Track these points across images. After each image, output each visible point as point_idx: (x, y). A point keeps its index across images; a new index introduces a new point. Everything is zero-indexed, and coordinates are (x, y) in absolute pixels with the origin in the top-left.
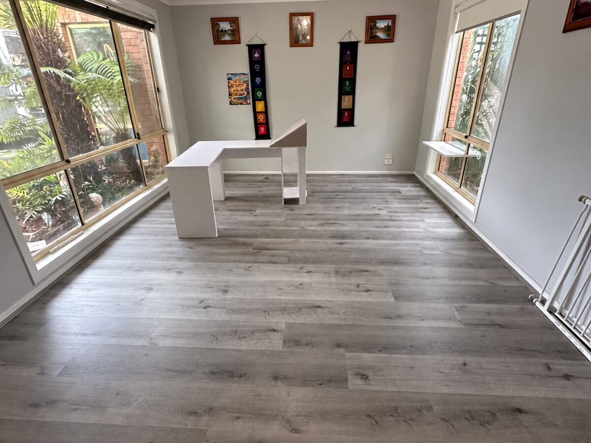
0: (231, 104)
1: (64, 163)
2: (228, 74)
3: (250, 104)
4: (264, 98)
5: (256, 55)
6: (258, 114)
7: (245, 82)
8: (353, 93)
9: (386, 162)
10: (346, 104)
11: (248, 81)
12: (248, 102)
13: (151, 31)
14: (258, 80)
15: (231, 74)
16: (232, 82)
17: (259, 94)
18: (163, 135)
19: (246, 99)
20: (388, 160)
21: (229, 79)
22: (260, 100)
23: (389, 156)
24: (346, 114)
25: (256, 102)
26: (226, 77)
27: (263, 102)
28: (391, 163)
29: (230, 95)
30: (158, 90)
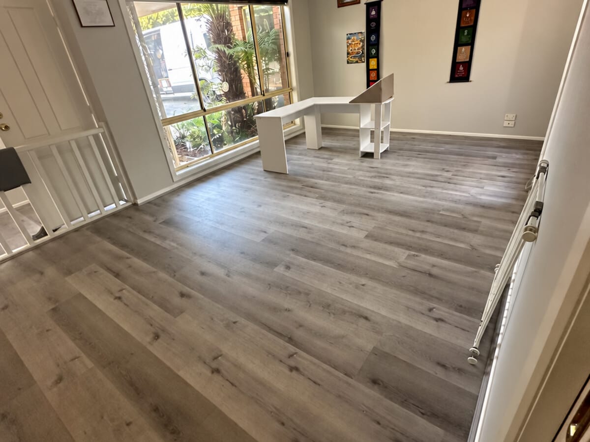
0: (348, 63)
1: (202, 111)
2: (347, 35)
3: (364, 62)
4: (377, 56)
5: (373, 13)
6: (370, 71)
7: (361, 41)
8: (471, 43)
9: (506, 124)
10: (462, 57)
11: (364, 40)
12: (363, 60)
13: (286, 5)
14: (373, 38)
15: (350, 34)
16: (350, 41)
17: (374, 51)
18: (289, 93)
19: (361, 57)
20: (508, 122)
21: (348, 39)
22: (373, 57)
23: (511, 116)
24: (461, 68)
25: (370, 60)
26: (346, 37)
27: (376, 59)
28: (513, 126)
29: (348, 53)
30: (288, 55)
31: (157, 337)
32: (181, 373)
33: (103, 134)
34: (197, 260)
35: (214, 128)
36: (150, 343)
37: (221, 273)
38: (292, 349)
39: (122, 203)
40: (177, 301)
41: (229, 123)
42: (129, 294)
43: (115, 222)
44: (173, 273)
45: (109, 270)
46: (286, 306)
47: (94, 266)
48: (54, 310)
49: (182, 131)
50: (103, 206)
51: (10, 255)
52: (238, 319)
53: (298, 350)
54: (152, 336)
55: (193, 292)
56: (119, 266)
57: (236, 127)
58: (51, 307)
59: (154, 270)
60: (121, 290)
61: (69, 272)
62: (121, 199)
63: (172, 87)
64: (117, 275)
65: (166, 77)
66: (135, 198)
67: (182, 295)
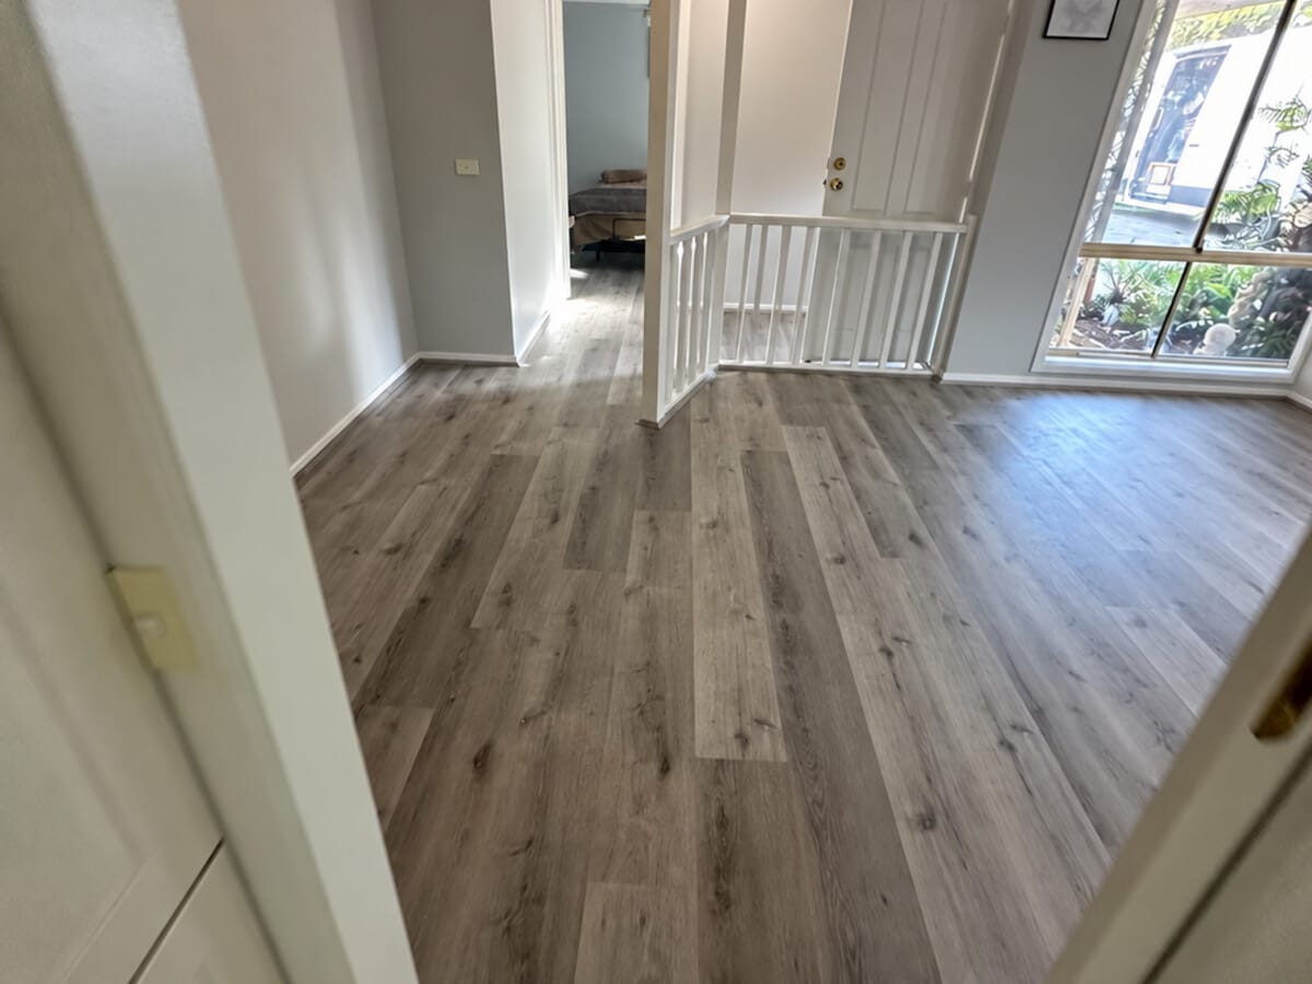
1: (1193, 252)
31: (841, 560)
32: (840, 619)
33: (962, 236)
34: (974, 508)
35: (1205, 304)
36: (827, 560)
37: (998, 548)
38: (1029, 720)
39: (918, 366)
40: (901, 540)
41: (1258, 304)
42: (842, 489)
43: (890, 388)
44: (922, 503)
45: (839, 447)
46: (1076, 667)
47: (822, 431)
48: (749, 452)
49: (1121, 286)
50: (886, 358)
51: (769, 366)
52: (973, 622)
53: (1036, 730)
54: (835, 555)
55: (931, 544)
56: (852, 446)
57: (1266, 317)
58: (749, 448)
59: (897, 481)
60: (834, 479)
61: (789, 419)
62: (921, 359)
63: (1172, 187)
64: (845, 459)
65: (1170, 162)
66: (943, 367)
67: (913, 537)
